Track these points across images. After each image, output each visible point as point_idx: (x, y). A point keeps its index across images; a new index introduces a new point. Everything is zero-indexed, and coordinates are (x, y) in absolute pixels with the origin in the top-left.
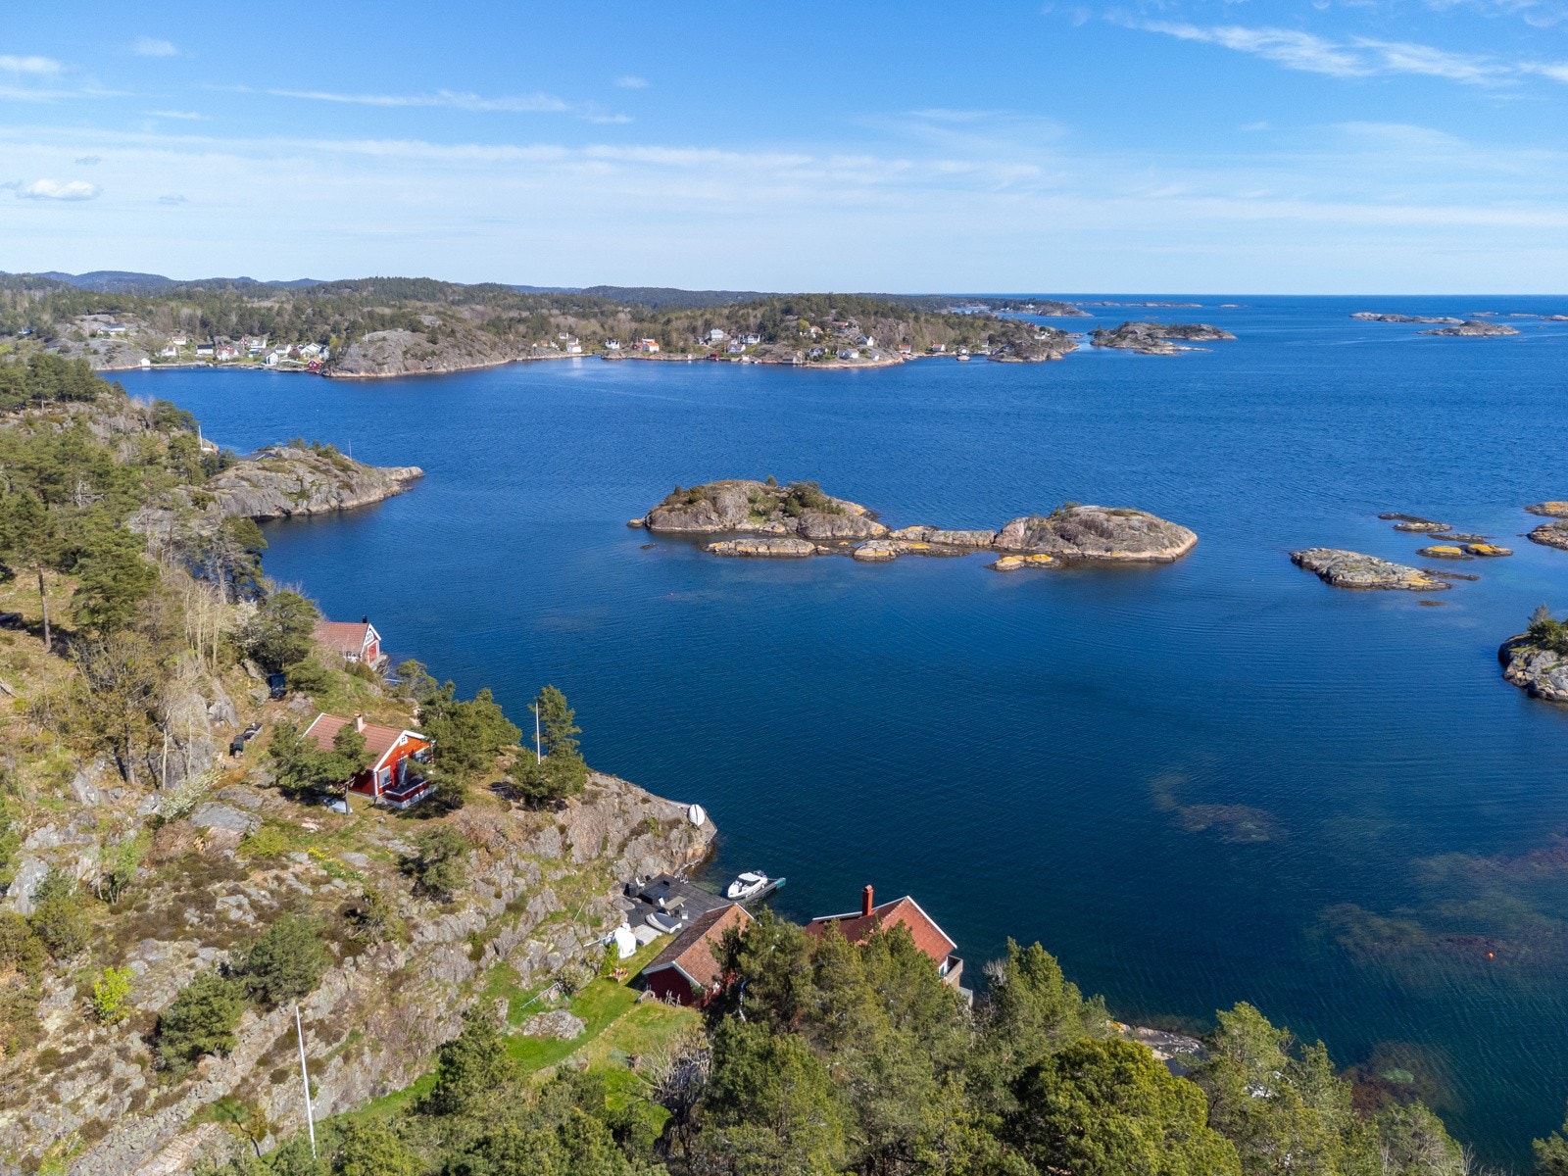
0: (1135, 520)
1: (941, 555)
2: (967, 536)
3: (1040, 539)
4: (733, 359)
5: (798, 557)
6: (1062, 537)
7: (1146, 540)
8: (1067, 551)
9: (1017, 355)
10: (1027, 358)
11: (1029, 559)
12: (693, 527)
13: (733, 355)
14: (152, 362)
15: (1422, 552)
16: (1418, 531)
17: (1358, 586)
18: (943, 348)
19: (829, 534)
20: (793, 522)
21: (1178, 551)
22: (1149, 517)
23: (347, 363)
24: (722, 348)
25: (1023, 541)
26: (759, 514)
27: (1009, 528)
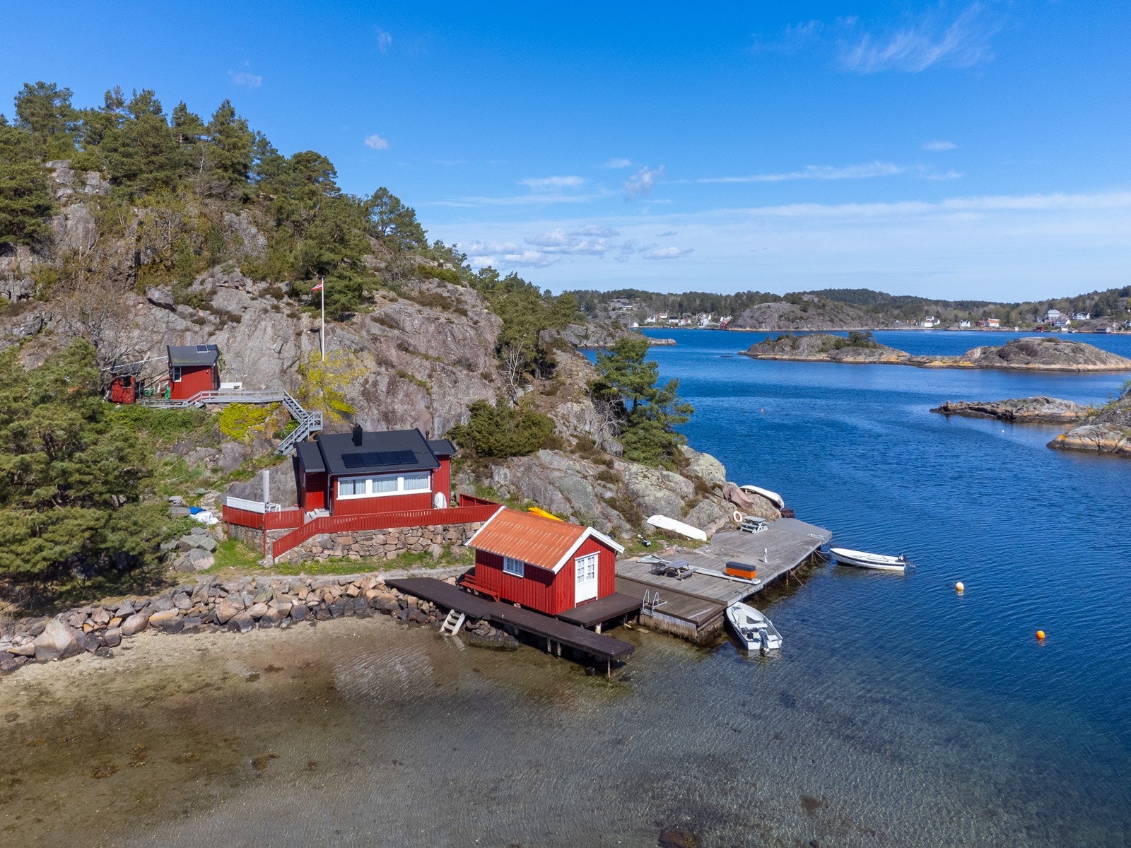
0: (1063, 346)
3: (985, 358)
6: (1000, 355)
7: (1063, 358)
8: (997, 365)
11: (954, 364)
13: (1056, 327)
14: (640, 325)
20: (834, 352)
21: (1091, 367)
24: (1052, 324)
25: (976, 360)
26: (823, 351)
27: (968, 352)
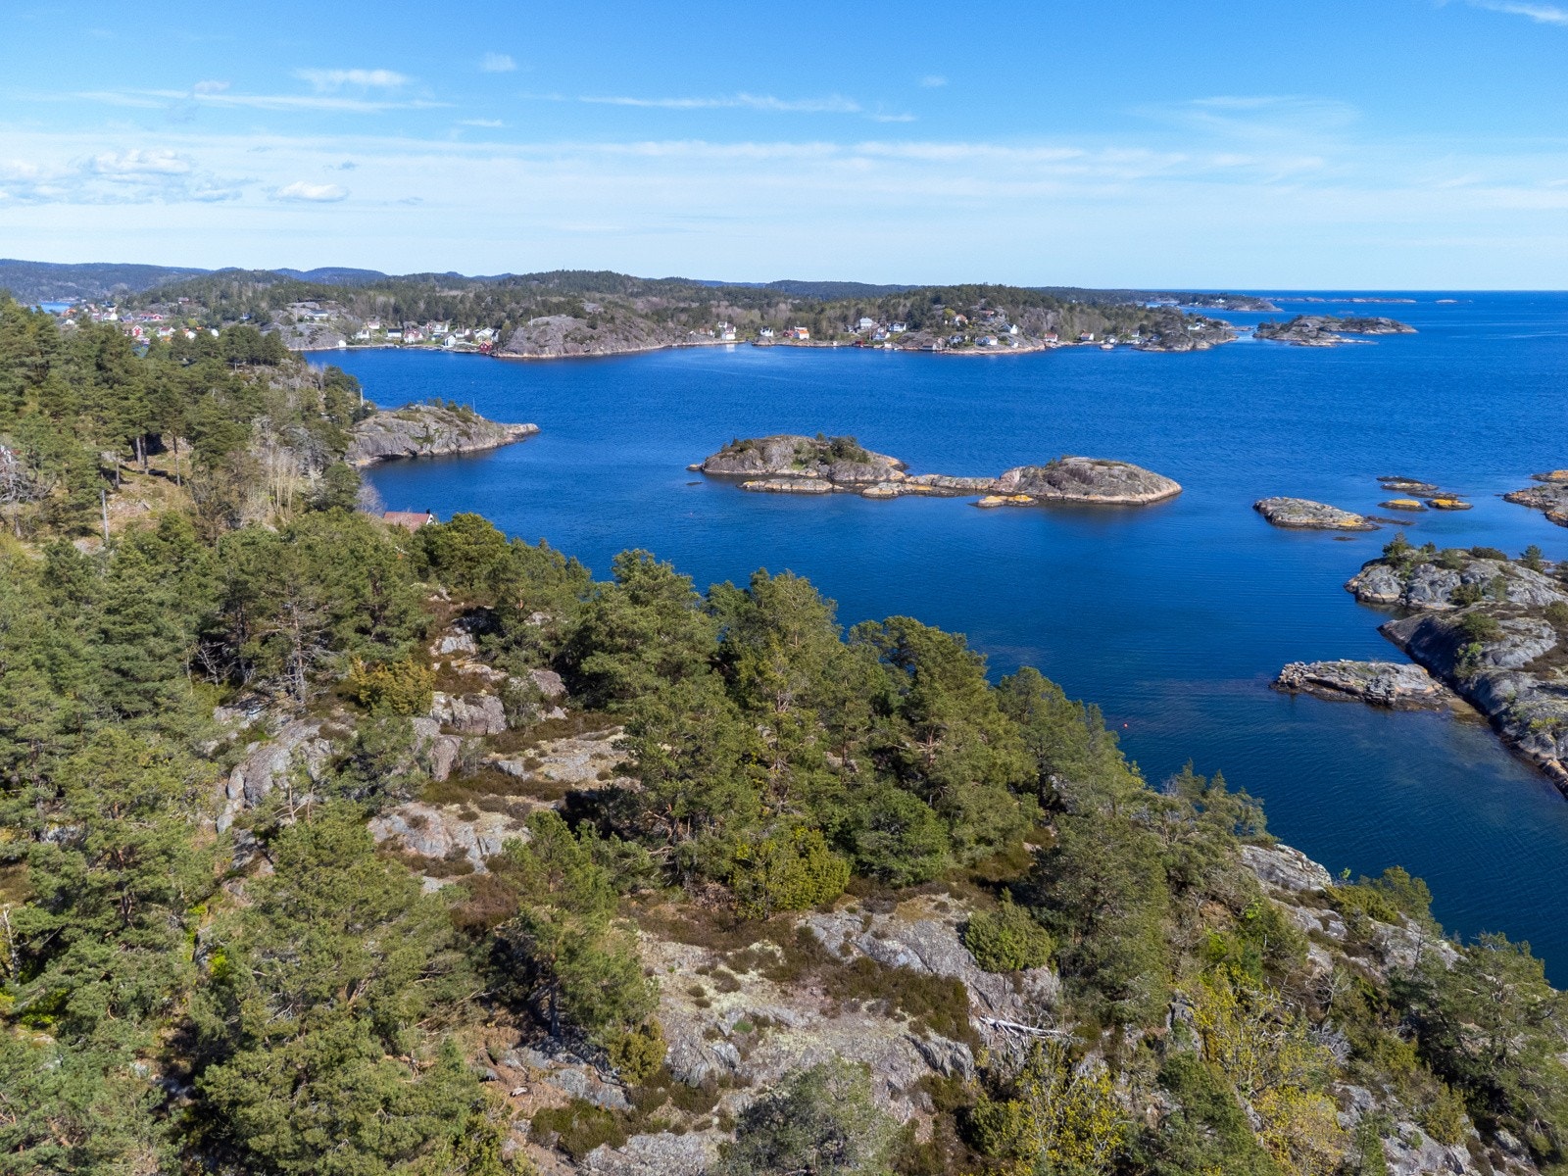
0: (1116, 470)
1: (940, 495)
2: (970, 482)
3: (1030, 485)
4: (876, 346)
5: (814, 493)
6: (1049, 483)
7: (1123, 486)
8: (1050, 495)
9: (1161, 344)
10: (1171, 347)
11: (1011, 499)
12: (739, 471)
13: (877, 342)
14: (348, 343)
15: (1384, 505)
16: (1403, 489)
17: (1293, 526)
18: (1092, 337)
19: (852, 478)
20: (825, 469)
21: (1151, 496)
22: (1133, 467)
23: (513, 345)
24: (869, 336)
25: (1017, 485)
26: (801, 462)
27: (1006, 475)
